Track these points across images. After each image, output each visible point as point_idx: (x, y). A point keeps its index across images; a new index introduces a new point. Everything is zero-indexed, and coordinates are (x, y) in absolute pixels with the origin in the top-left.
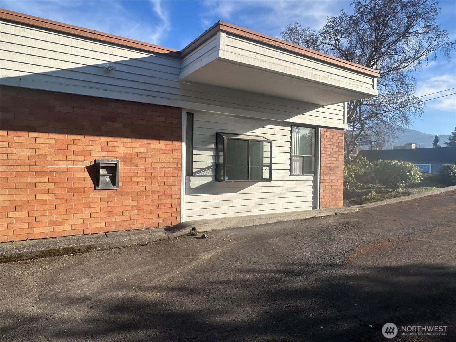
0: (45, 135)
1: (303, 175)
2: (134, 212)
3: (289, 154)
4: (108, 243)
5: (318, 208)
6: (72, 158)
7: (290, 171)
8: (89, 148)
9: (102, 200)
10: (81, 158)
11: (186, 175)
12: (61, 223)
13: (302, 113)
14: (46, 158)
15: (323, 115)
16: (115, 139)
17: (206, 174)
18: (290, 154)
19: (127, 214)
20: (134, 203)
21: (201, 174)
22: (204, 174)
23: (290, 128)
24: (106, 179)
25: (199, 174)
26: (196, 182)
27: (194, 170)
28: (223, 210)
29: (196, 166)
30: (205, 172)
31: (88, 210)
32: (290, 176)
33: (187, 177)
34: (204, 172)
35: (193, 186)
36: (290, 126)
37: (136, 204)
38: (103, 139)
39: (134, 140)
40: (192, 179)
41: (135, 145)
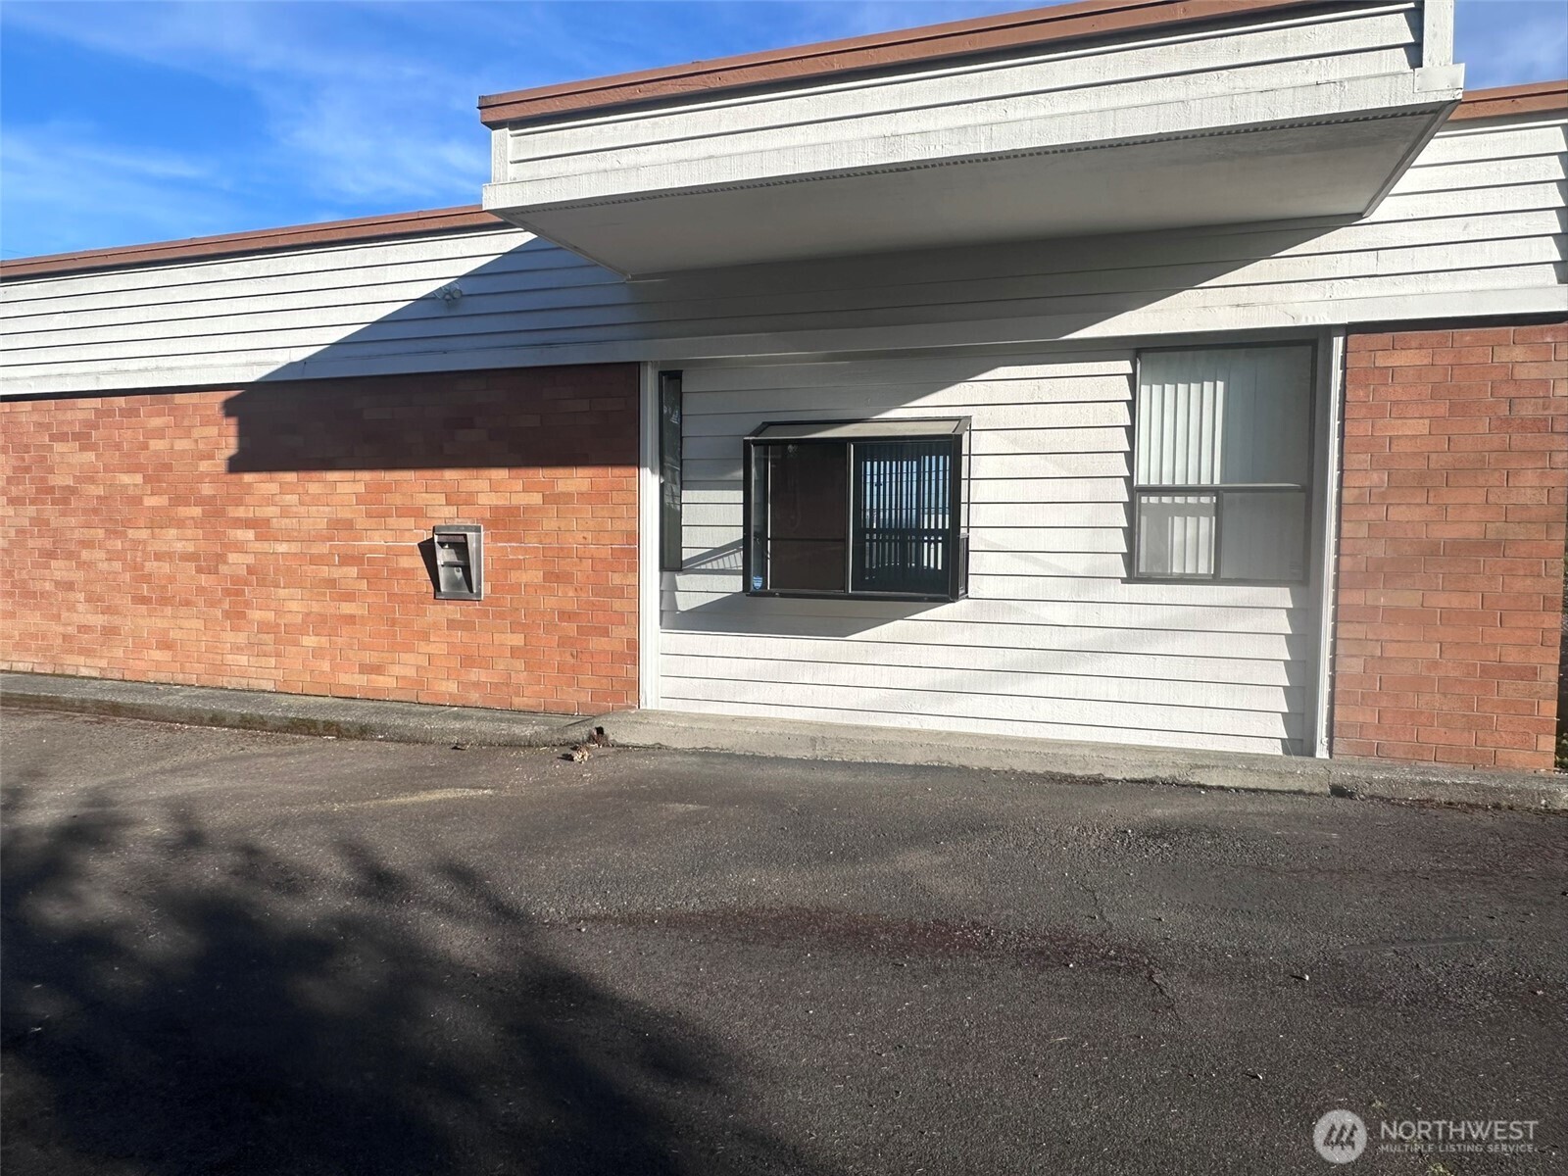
0: (348, 475)
1: (1215, 579)
2: (520, 664)
3: (1121, 484)
4: (397, 727)
5: (1322, 753)
6: (393, 522)
7: (1130, 559)
8: (422, 499)
9: (452, 624)
10: (410, 522)
11: (663, 568)
12: (377, 669)
13: (1190, 284)
14: (348, 525)
15: (1365, 263)
16: (474, 472)
17: (727, 566)
18: (1129, 480)
19: (502, 667)
20: (517, 640)
21: (709, 566)
22: (721, 567)
23: (1128, 362)
24: (456, 573)
25: (703, 567)
26: (697, 591)
27: (686, 555)
28: (792, 694)
29: (694, 541)
30: (726, 559)
31: (424, 648)
32: (1124, 581)
33: (666, 574)
34: (720, 561)
35: (685, 602)
36: (1131, 353)
37: (523, 644)
38: (450, 475)
39: (515, 472)
40: (681, 580)
41: (518, 485)
